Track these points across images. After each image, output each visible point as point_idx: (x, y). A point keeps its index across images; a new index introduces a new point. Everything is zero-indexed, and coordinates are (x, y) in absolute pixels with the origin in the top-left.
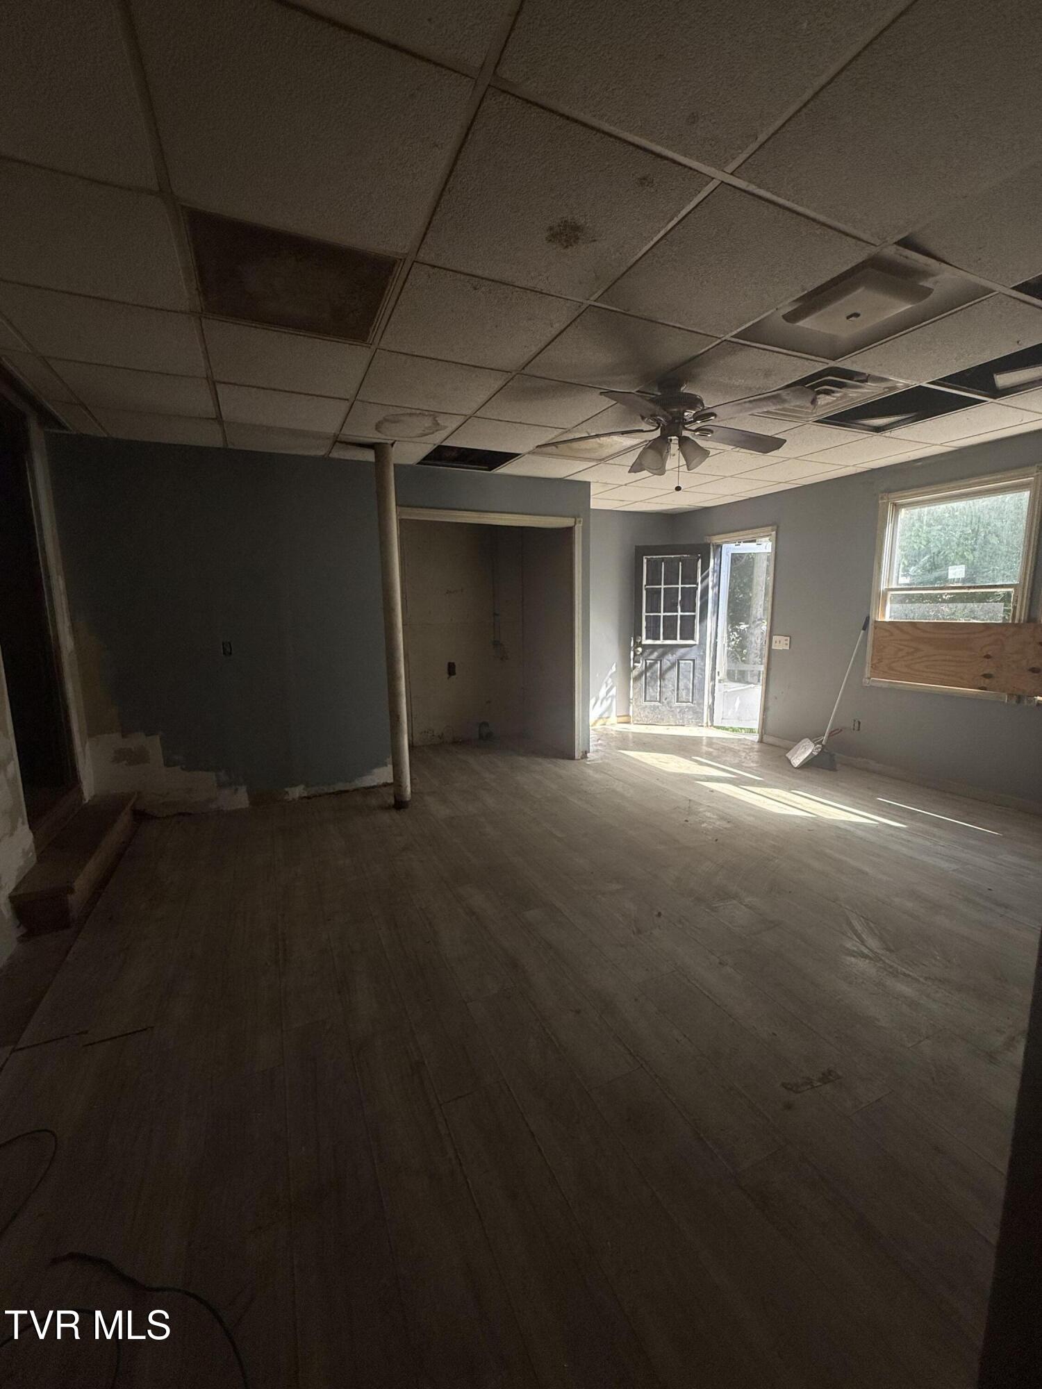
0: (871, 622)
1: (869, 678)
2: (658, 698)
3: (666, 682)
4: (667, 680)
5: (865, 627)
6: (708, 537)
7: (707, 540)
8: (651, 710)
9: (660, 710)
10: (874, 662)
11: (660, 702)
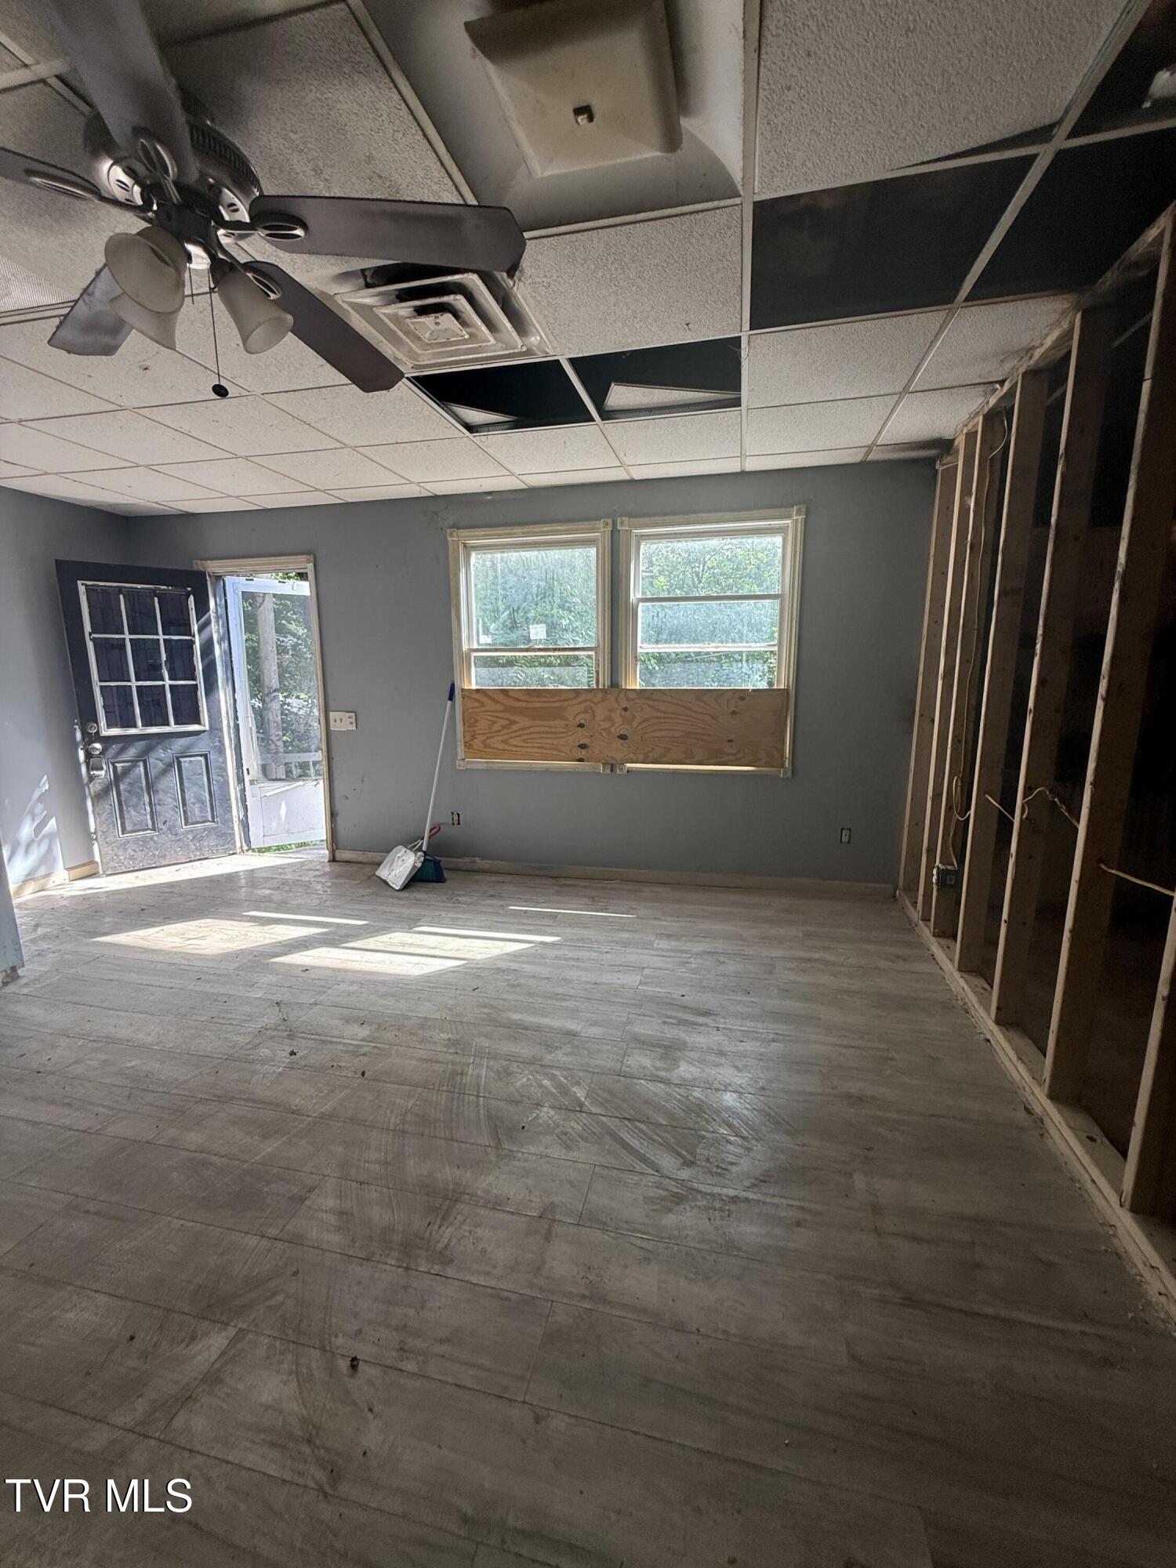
0: (457, 691)
1: (464, 760)
2: (150, 823)
3: (161, 795)
4: (161, 793)
5: (451, 697)
6: (199, 562)
7: (198, 566)
8: (139, 845)
9: (155, 843)
10: (467, 740)
11: (154, 829)
